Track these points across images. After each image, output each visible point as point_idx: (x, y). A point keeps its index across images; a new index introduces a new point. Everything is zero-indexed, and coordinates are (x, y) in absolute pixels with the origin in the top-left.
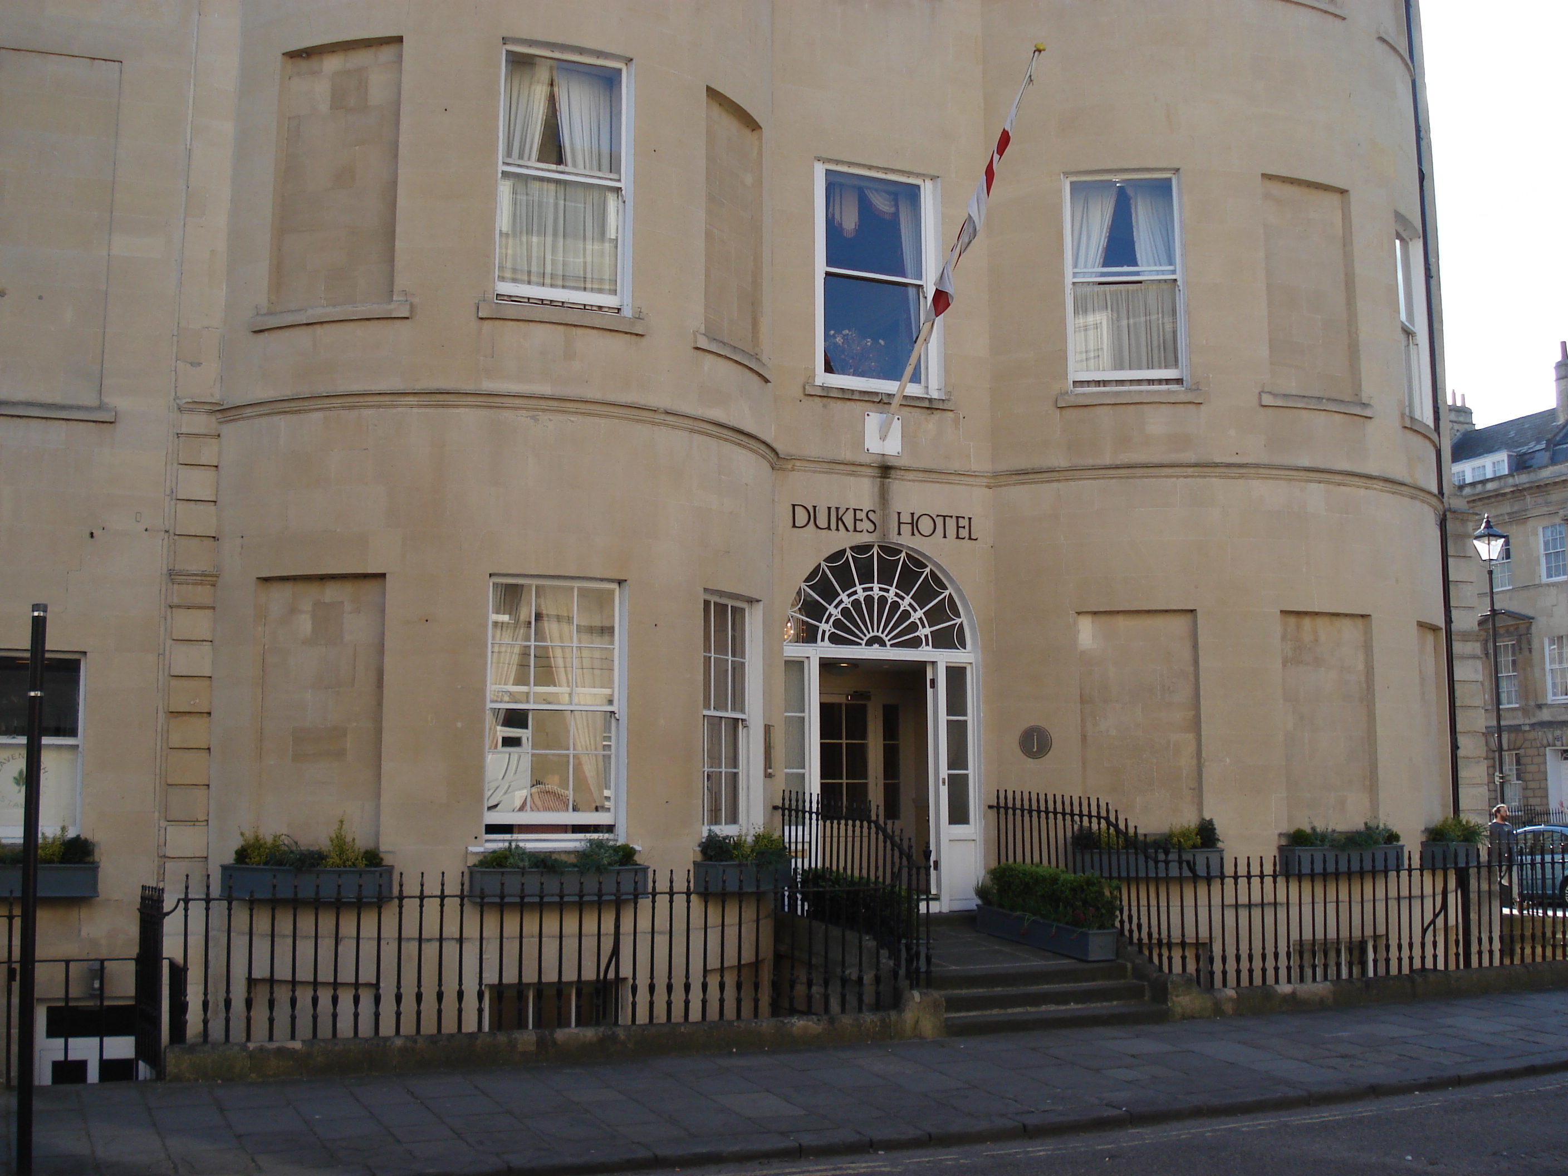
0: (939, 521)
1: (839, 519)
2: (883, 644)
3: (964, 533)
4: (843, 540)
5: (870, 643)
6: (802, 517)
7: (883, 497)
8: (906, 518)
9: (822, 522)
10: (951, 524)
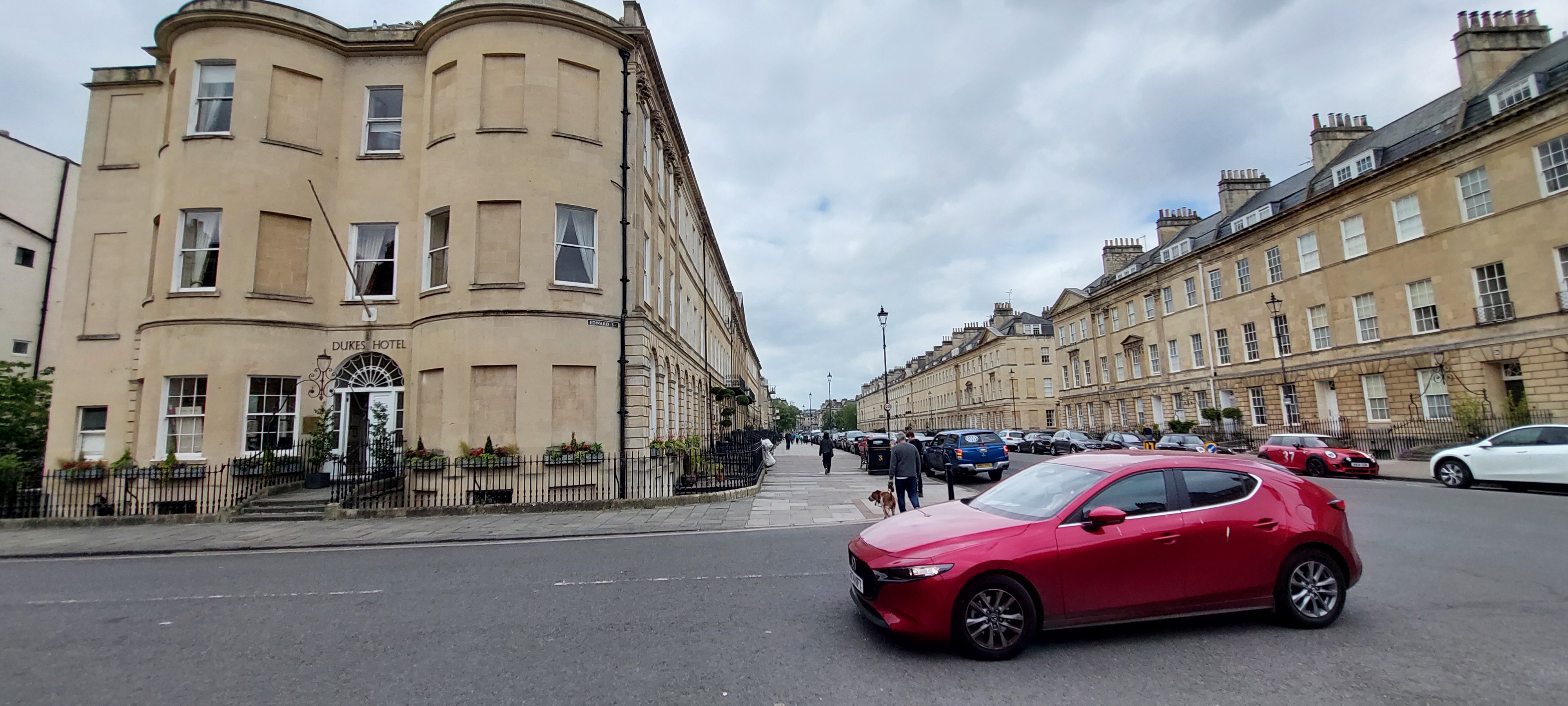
0: (390, 343)
1: (351, 345)
2: (372, 386)
3: (400, 346)
4: (352, 352)
5: (368, 386)
6: (336, 346)
7: (368, 338)
8: (377, 343)
9: (344, 347)
10: (395, 343)
